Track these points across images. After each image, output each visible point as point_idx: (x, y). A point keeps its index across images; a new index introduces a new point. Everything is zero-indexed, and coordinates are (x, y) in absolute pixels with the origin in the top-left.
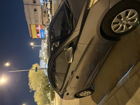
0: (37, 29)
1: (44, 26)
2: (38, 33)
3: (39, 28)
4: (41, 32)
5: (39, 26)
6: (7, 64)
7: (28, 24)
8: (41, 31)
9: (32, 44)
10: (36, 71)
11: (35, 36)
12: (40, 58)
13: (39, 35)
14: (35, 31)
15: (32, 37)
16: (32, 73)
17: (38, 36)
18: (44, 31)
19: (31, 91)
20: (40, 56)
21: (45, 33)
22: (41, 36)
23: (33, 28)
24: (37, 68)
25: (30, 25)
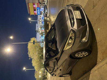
0: (34, 7)
1: (40, 4)
2: (35, 10)
3: (36, 6)
4: (37, 10)
5: (36, 4)
6: (11, 37)
7: (27, 2)
8: (38, 8)
9: (30, 19)
10: (34, 44)
11: (32, 13)
12: (36, 31)
13: (36, 12)
14: (33, 8)
15: (30, 14)
16: (30, 45)
17: (34, 13)
18: (40, 8)
19: (29, 59)
20: (36, 29)
21: (41, 11)
22: (38, 13)
23: (31, 6)
24: (34, 41)
25: (28, 3)
